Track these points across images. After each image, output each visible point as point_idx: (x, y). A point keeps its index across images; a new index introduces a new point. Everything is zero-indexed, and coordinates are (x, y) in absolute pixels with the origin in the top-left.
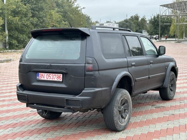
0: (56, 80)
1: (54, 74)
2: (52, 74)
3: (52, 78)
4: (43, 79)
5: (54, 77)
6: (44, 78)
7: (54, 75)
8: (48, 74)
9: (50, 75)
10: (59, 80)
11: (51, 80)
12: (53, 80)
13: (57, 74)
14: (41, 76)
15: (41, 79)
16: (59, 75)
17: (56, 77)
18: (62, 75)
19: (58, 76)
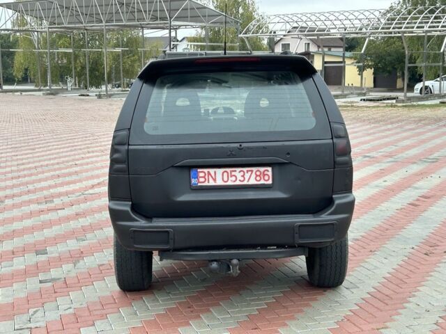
0: (253, 182)
1: (245, 169)
2: (238, 170)
3: (240, 177)
4: (212, 183)
5: (247, 176)
6: (215, 180)
7: (248, 171)
8: (229, 170)
9: (235, 171)
10: (262, 182)
11: (238, 183)
12: (245, 183)
13: (254, 169)
14: (204, 177)
15: (206, 184)
16: (262, 169)
17: (254, 176)
18: (270, 169)
19: (258, 173)
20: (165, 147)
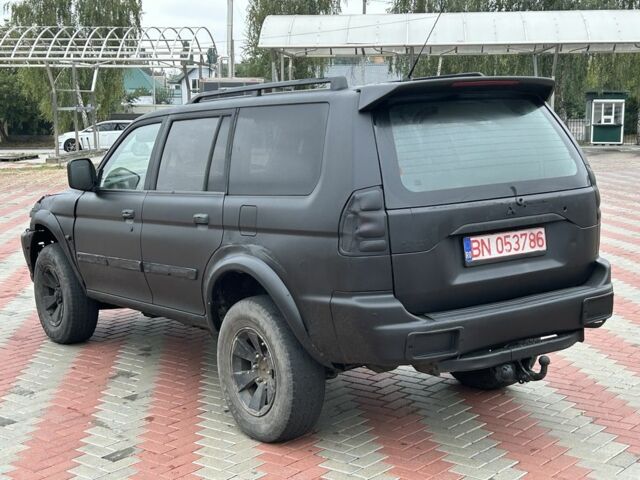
0: (528, 250)
1: (519, 233)
2: (512, 234)
3: (514, 246)
4: (487, 256)
5: (521, 241)
6: (489, 251)
7: (522, 235)
8: (502, 235)
9: (508, 236)
10: (537, 249)
11: (513, 253)
12: (520, 252)
13: (527, 232)
14: (477, 248)
15: (481, 258)
16: (535, 231)
17: (528, 241)
18: (542, 230)
19: (532, 237)
20: (438, 209)
